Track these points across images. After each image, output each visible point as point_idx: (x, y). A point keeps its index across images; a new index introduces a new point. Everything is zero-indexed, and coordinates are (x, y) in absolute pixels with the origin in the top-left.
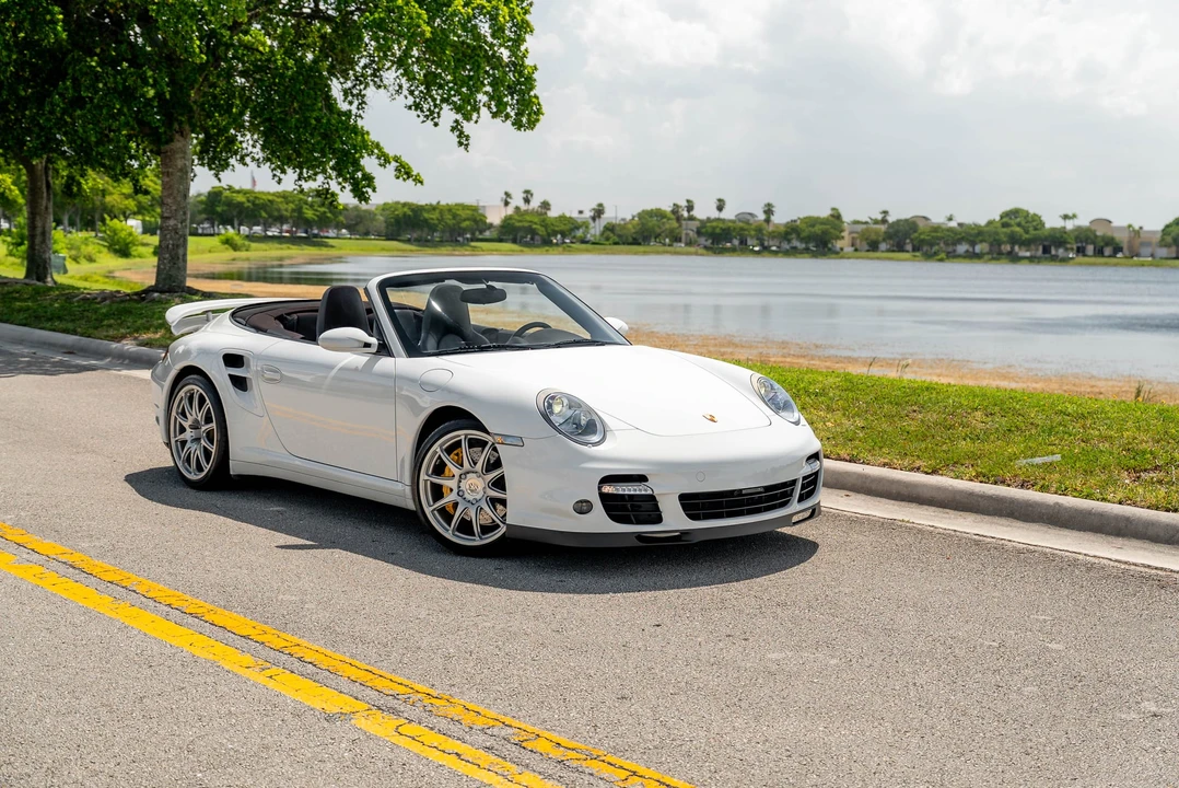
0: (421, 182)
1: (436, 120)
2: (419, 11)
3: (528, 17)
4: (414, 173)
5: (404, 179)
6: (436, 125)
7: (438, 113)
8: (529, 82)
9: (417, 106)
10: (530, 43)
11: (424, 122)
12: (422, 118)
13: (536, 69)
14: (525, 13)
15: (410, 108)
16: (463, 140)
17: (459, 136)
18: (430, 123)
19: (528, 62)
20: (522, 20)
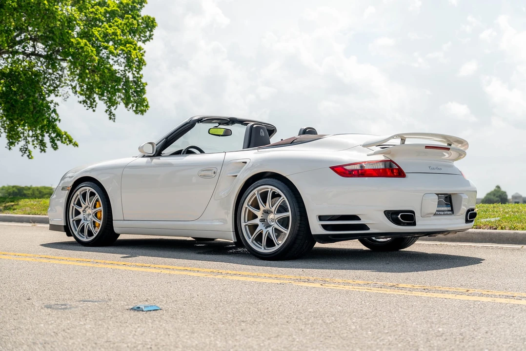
0: (77, 145)
1: (94, 109)
2: (92, 49)
3: (143, 57)
4: (73, 141)
5: (67, 144)
6: (94, 111)
7: (96, 105)
8: (143, 91)
9: (84, 102)
10: (144, 71)
11: (87, 109)
12: (87, 108)
13: (147, 84)
14: (142, 56)
15: (80, 102)
16: (112, 116)
17: (110, 114)
18: (91, 110)
19: (143, 80)
20: (141, 59)
